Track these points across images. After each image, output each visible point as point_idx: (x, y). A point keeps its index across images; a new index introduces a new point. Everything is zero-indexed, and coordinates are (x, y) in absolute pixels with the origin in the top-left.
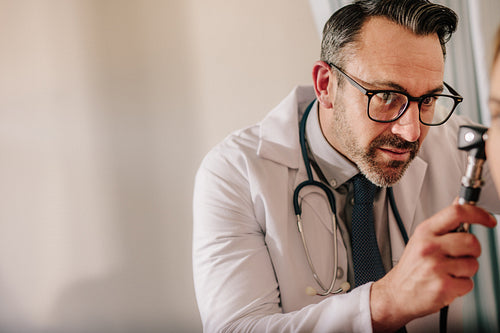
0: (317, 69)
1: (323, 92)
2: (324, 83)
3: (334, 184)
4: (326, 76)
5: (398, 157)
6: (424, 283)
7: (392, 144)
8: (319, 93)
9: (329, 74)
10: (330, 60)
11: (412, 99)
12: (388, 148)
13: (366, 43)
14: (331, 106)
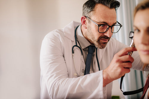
0: (82, 18)
1: (84, 24)
2: (84, 22)
3: (83, 48)
4: (85, 20)
5: (105, 41)
6: (116, 70)
7: (104, 38)
8: (83, 25)
9: (86, 19)
10: (86, 16)
11: (109, 27)
12: (103, 39)
13: (97, 11)
14: (87, 28)
